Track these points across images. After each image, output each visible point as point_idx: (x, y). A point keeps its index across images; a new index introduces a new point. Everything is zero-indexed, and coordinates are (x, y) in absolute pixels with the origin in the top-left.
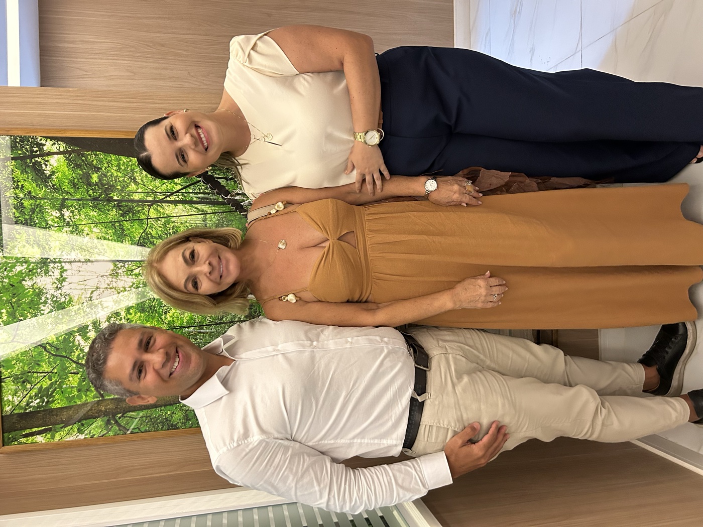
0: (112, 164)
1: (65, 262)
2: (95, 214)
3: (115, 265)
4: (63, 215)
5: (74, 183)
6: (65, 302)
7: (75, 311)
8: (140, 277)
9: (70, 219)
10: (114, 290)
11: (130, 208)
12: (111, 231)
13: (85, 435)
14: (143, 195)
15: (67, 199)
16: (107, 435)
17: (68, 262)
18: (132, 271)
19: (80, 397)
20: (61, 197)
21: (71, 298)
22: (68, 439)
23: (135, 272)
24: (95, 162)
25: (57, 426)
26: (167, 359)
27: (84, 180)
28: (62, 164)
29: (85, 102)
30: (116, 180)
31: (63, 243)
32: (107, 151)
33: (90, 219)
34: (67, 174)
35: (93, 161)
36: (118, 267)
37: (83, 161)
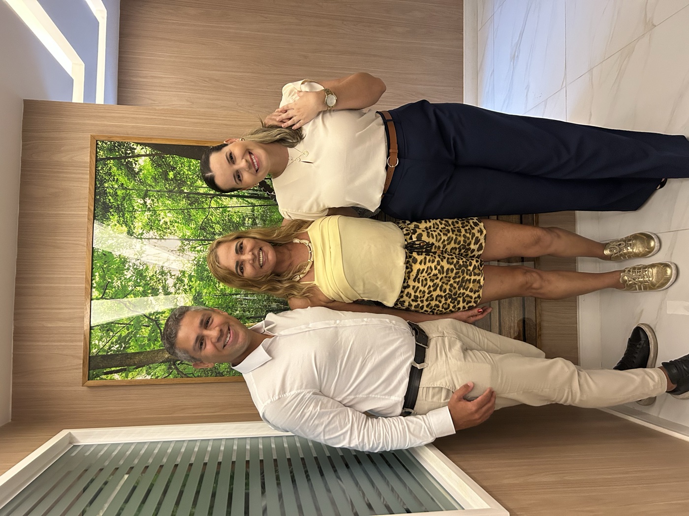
0: (184, 165)
1: (145, 239)
2: (170, 202)
3: (183, 243)
4: (145, 203)
5: (155, 179)
6: (142, 270)
7: (150, 277)
8: (201, 253)
9: (151, 205)
10: (180, 262)
11: (196, 199)
12: (180, 216)
13: (152, 376)
14: (206, 189)
15: (150, 190)
16: (168, 377)
17: (147, 239)
18: (195, 248)
19: (149, 346)
20: (145, 189)
21: (148, 267)
22: (138, 378)
23: (197, 249)
24: (172, 162)
25: (131, 367)
26: (221, 335)
27: (163, 176)
28: (147, 163)
29: (167, 118)
30: (186, 177)
31: (144, 224)
32: (181, 155)
33: (165, 206)
34: (151, 171)
35: (170, 162)
36: (184, 245)
37: (163, 162)
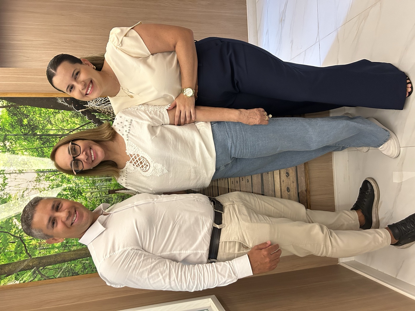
0: (36, 113)
1: (6, 174)
2: (26, 143)
3: (39, 175)
4: (5, 145)
5: (12, 125)
6: (6, 198)
7: (13, 204)
8: (54, 182)
9: (10, 147)
10: (37, 190)
11: (47, 140)
12: (35, 154)
13: (20, 281)
14: (56, 131)
15: (8, 135)
16: (34, 280)
17: (8, 173)
18: (49, 178)
19: (16, 257)
20: (4, 134)
21: (10, 196)
22: (9, 284)
23: (51, 178)
24: (25, 111)
25: (2, 276)
26: (69, 215)
27: (19, 123)
28: (5, 113)
29: (20, 76)
30: (38, 123)
31: (5, 162)
32: (33, 105)
33: (22, 146)
34: (8, 119)
35: (24, 111)
37: (18, 111)
